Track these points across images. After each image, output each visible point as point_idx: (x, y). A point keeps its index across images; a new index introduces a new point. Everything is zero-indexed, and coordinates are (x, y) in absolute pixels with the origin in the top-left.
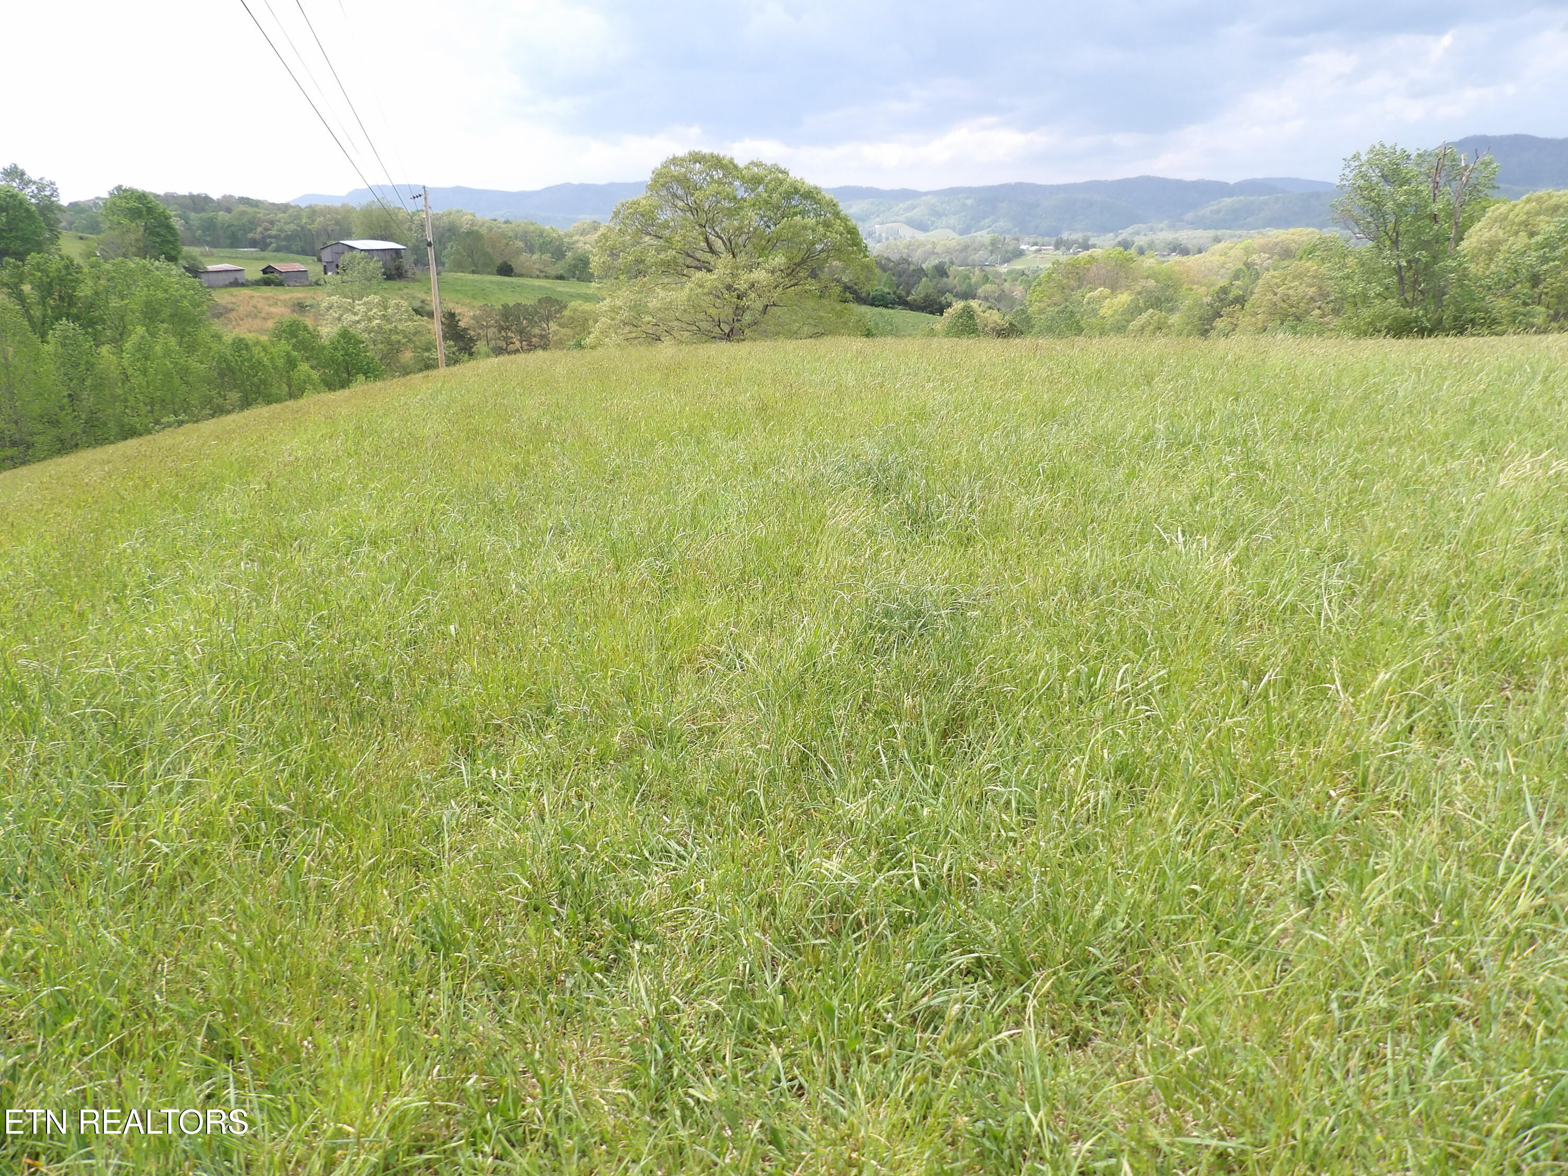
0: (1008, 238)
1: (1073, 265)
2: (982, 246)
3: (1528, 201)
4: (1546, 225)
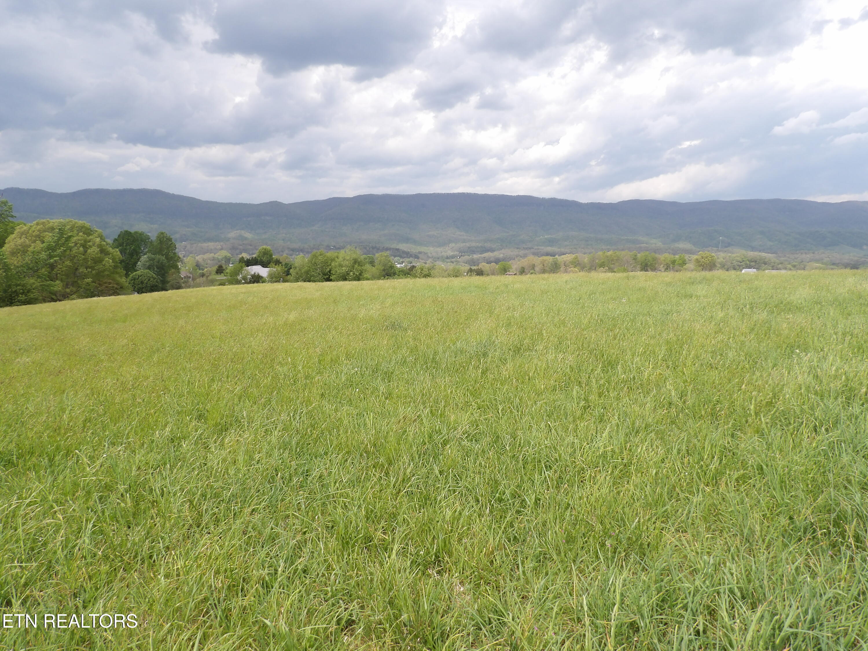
3: (38, 224)
4: (49, 237)
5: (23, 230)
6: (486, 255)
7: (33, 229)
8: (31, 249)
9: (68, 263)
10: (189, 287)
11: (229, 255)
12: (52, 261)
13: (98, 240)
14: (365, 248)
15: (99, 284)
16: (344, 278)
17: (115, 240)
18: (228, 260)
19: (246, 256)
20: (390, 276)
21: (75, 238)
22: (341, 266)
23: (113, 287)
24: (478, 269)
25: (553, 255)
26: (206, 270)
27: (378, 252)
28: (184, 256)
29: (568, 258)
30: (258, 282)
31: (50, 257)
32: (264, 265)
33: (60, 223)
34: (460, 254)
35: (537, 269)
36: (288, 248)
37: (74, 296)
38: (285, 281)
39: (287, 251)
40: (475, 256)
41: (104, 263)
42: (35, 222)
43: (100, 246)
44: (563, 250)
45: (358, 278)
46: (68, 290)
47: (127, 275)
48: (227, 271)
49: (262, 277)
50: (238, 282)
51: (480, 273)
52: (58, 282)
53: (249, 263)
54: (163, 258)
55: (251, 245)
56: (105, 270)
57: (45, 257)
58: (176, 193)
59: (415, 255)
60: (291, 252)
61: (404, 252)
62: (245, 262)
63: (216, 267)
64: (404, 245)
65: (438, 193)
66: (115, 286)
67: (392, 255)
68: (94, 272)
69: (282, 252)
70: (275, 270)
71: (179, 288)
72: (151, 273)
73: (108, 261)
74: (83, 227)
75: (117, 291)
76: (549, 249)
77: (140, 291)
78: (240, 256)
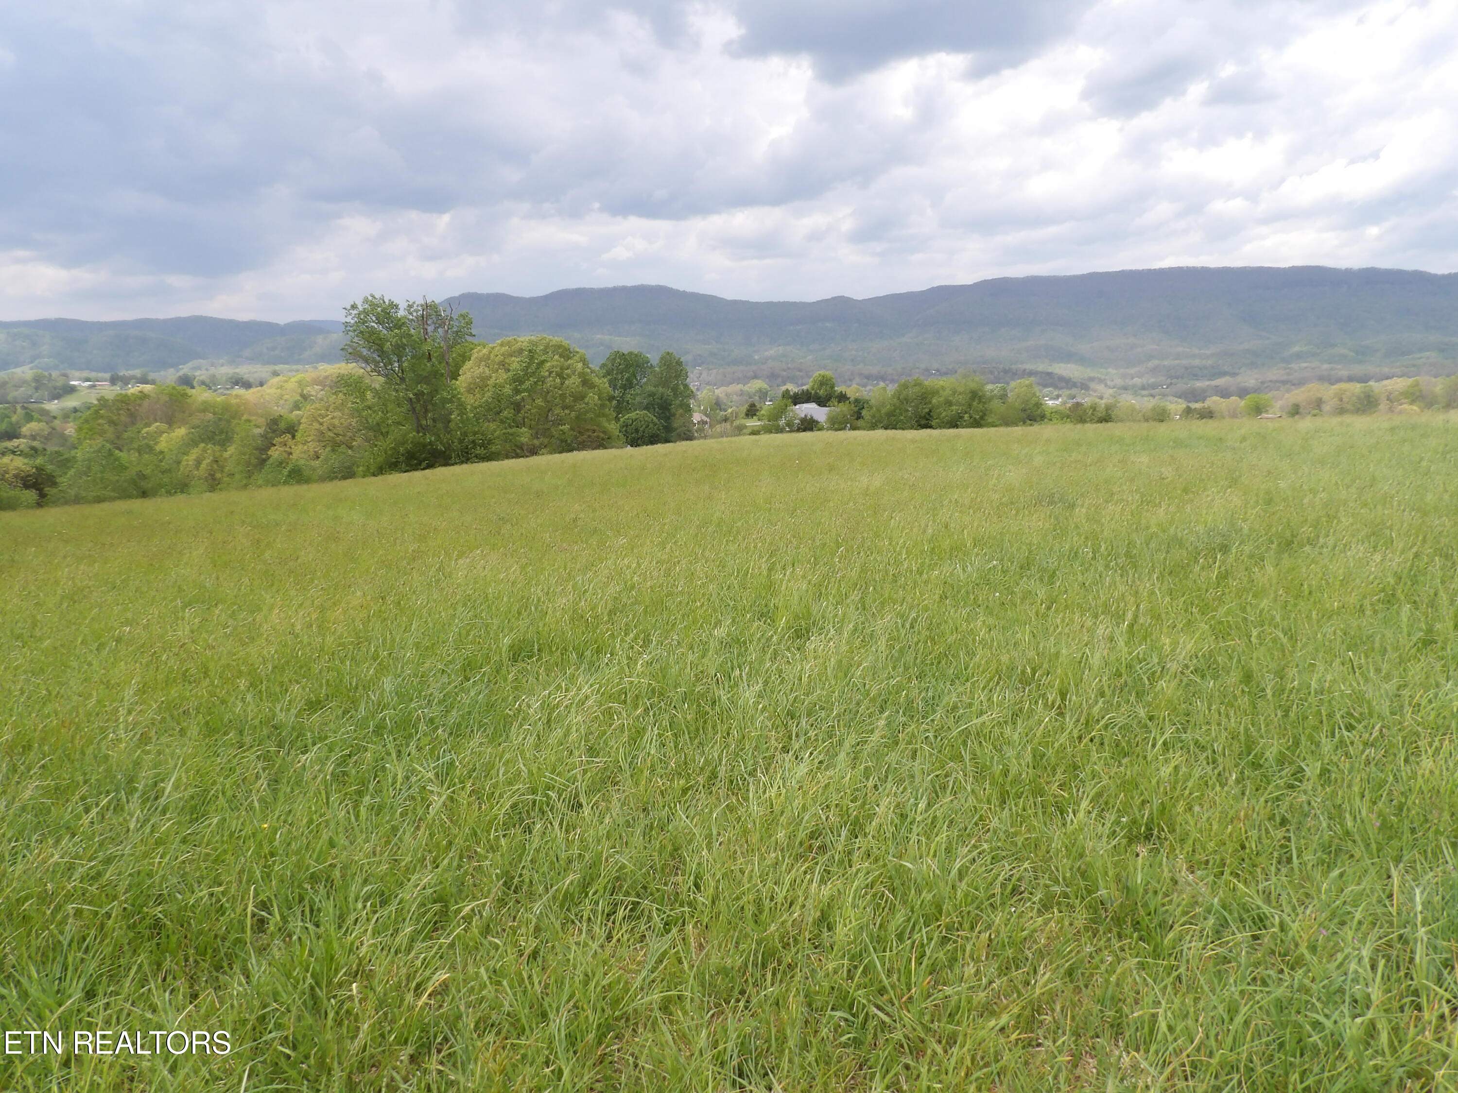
0: (55, 374)
1: (122, 402)
2: (23, 382)
3: (502, 345)
4: (515, 364)
5: (481, 354)
6: (1220, 382)
7: (495, 351)
8: (491, 382)
9: (539, 402)
10: (705, 437)
11: (766, 386)
12: (518, 397)
13: (580, 365)
14: (992, 373)
15: (580, 432)
16: (954, 424)
17: (603, 366)
18: (763, 395)
19: (793, 388)
20: (1035, 420)
21: (549, 364)
22: (949, 403)
23: (598, 437)
24: (1204, 408)
25: (1364, 380)
26: (730, 410)
27: (1013, 380)
28: (698, 390)
29: (1399, 384)
30: (811, 430)
31: (517, 392)
32: (822, 402)
33: (530, 342)
34: (1169, 381)
35: (1326, 408)
36: (861, 374)
37: (543, 451)
38: (854, 428)
39: (857, 380)
40: (1199, 384)
41: (586, 400)
42: (499, 342)
43: (582, 375)
44: (1386, 370)
45: (977, 424)
46: (536, 442)
47: (617, 419)
48: (763, 412)
49: (817, 422)
50: (780, 430)
51: (1208, 415)
52: (524, 429)
53: (798, 399)
54: (669, 392)
55: (800, 371)
56: (587, 412)
57: (510, 392)
58: (688, 290)
59: (1082, 384)
60: (865, 380)
61: (1061, 379)
62: (791, 397)
63: (746, 406)
64: (1062, 365)
65: (1131, 271)
66: (602, 435)
67: (1039, 384)
68: (573, 414)
69: (850, 380)
70: (838, 410)
71: (690, 438)
72: (650, 416)
73: (592, 398)
74: (560, 346)
75: (602, 442)
76: (1358, 369)
77: (635, 443)
78: (784, 388)
